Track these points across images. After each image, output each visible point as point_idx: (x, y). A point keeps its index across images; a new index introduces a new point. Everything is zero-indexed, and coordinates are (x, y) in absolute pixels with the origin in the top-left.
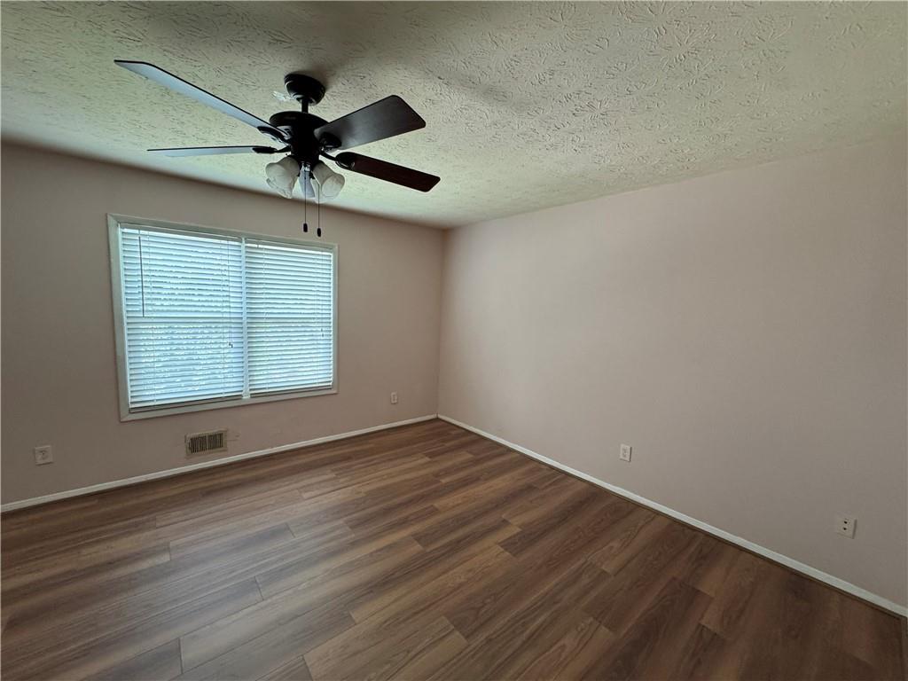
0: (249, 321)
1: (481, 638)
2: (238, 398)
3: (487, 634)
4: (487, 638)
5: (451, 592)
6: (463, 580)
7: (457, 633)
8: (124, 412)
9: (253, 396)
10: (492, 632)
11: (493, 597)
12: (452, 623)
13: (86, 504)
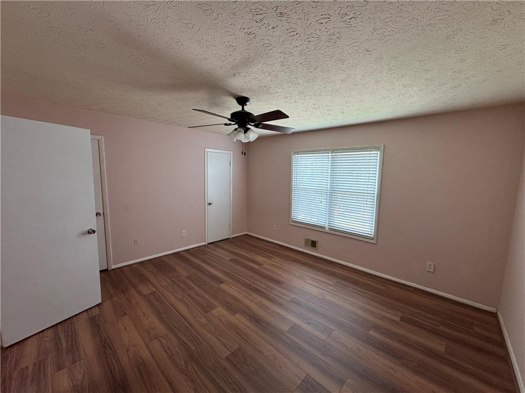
0: (331, 191)
1: (226, 364)
2: (324, 228)
3: (229, 368)
4: (226, 368)
5: (256, 349)
6: (266, 354)
7: (229, 353)
8: (290, 221)
9: (330, 229)
10: (230, 371)
11: (254, 371)
12: (234, 351)
13: (274, 246)
